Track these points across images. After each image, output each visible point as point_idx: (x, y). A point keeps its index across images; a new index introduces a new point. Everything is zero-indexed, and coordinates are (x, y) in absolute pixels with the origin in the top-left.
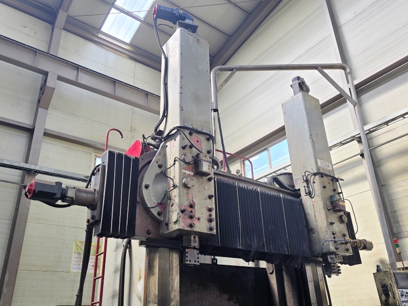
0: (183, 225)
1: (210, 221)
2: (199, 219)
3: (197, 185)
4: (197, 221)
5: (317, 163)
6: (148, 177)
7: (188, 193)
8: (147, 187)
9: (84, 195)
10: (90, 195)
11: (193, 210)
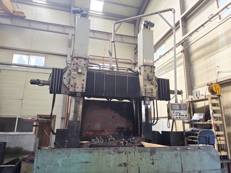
0: (71, 90)
1: (82, 88)
2: (78, 88)
3: (78, 77)
4: (77, 89)
5: (143, 61)
6: (65, 75)
7: (74, 80)
8: (65, 78)
9: (46, 82)
10: (47, 82)
11: (76, 85)
